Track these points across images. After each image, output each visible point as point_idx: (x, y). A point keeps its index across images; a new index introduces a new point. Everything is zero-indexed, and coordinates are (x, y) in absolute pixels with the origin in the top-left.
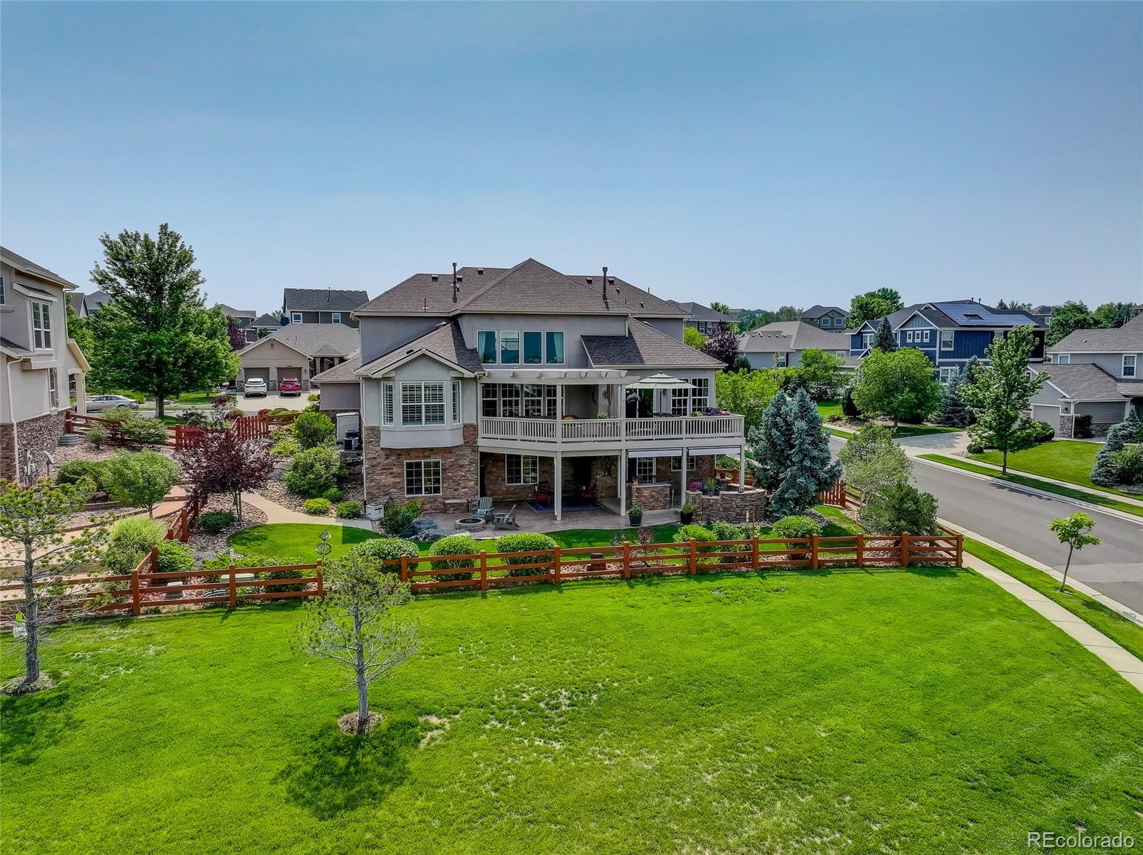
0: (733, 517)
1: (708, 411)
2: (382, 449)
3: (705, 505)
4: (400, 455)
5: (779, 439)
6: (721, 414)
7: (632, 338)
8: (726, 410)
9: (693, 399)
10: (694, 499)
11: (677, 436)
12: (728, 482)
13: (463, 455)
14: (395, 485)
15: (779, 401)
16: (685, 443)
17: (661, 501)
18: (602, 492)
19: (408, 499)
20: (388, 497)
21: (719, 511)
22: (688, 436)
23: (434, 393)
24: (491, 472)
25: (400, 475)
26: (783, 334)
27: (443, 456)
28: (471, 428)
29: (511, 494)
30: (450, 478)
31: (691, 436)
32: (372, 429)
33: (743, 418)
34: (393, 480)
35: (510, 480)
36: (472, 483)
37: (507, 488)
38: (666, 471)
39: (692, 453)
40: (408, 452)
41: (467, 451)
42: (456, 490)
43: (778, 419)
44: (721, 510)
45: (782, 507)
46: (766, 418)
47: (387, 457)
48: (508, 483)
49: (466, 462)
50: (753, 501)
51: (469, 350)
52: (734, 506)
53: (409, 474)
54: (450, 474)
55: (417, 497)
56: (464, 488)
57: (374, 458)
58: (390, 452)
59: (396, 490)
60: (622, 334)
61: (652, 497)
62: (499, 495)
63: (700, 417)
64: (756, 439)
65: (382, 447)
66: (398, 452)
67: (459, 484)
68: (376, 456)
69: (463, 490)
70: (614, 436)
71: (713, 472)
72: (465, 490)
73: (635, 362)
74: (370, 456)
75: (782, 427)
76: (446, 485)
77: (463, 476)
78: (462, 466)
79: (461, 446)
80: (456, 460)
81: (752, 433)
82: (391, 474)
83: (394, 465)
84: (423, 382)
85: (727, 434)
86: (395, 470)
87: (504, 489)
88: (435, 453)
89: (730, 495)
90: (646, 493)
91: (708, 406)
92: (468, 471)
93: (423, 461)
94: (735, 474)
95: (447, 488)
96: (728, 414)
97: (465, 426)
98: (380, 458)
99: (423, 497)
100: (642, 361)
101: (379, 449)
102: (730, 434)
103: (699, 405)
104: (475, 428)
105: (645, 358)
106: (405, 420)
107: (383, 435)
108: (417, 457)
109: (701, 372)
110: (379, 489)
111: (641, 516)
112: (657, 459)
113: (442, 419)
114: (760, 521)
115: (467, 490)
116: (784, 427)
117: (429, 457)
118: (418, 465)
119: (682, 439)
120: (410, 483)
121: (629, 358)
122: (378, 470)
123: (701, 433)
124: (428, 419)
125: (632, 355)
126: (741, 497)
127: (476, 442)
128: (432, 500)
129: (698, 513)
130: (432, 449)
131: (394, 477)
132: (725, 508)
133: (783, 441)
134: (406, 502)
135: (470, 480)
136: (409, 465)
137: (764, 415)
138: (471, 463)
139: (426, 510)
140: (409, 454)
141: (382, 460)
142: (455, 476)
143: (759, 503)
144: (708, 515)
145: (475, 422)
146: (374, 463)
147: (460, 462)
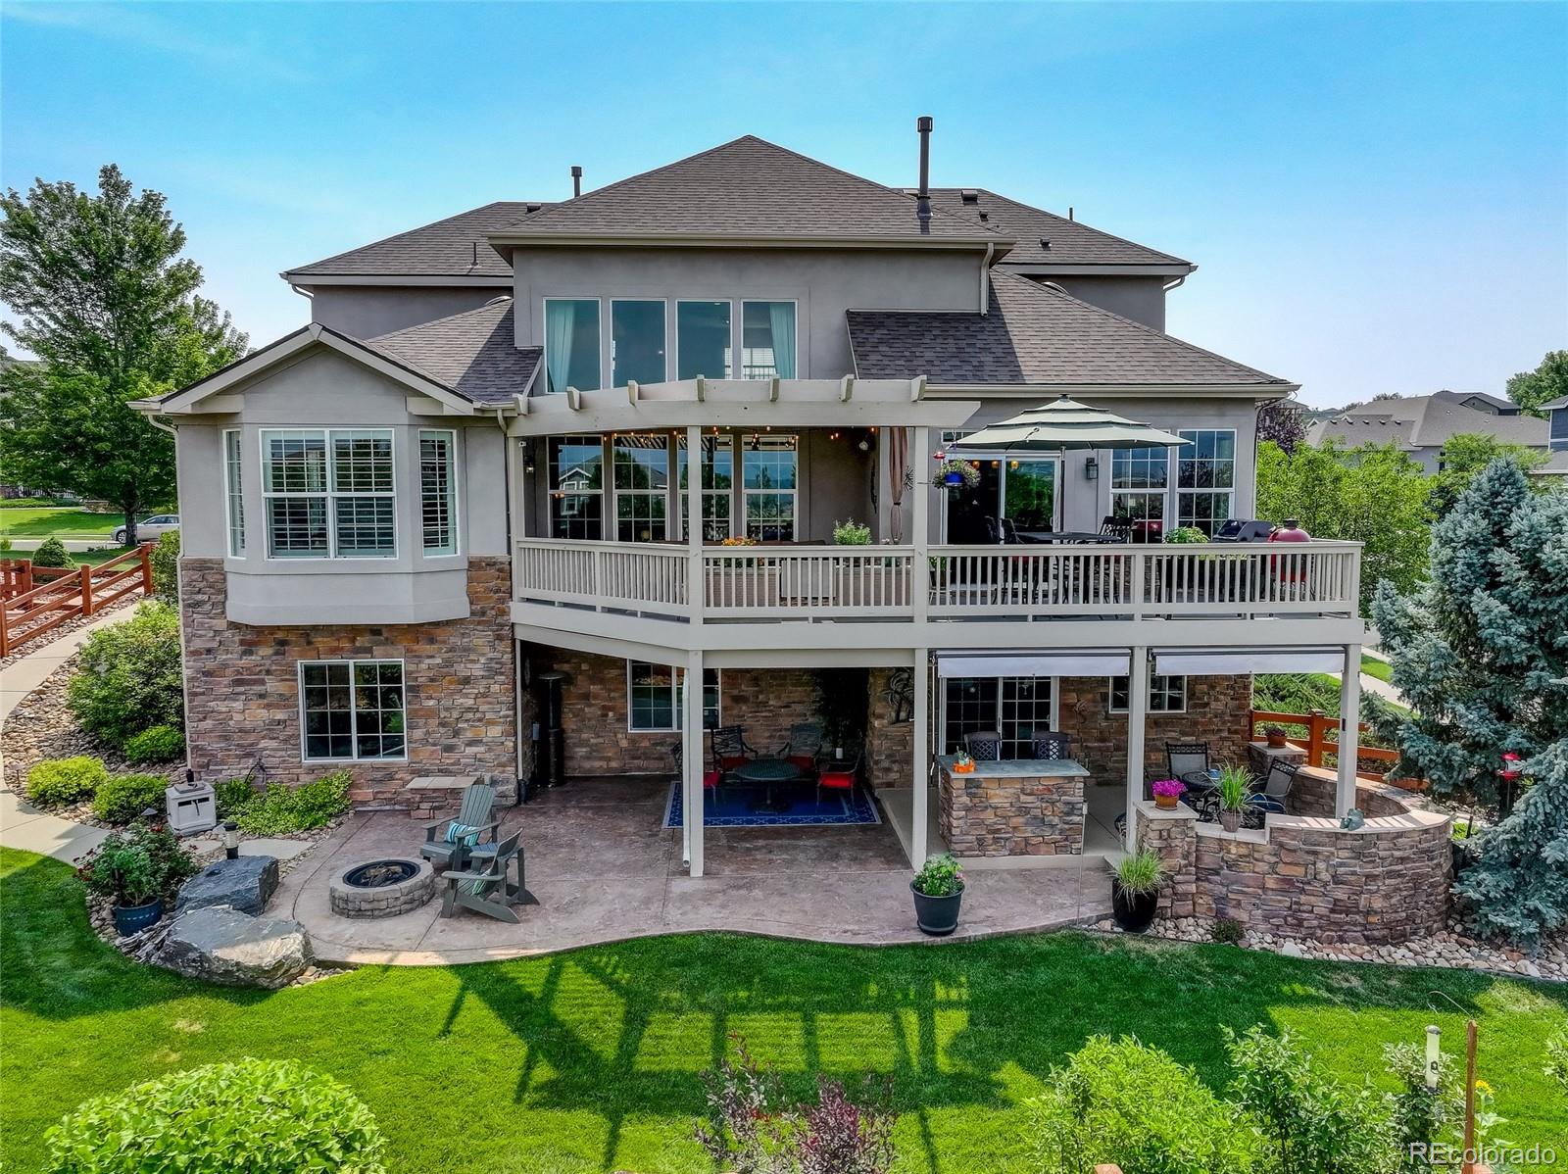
0: (1321, 917)
1: (1231, 531)
2: (234, 626)
3: (1208, 861)
4: (283, 643)
5: (1506, 629)
6: (1275, 537)
7: (1000, 317)
8: (1292, 525)
9: (1183, 496)
10: (1165, 836)
11: (1111, 608)
12: (1296, 759)
13: (467, 650)
14: (272, 728)
15: (1497, 494)
16: (1140, 634)
17: (1053, 826)
18: (888, 770)
19: (311, 770)
20: (251, 762)
21: (1264, 888)
22: (1153, 607)
23: (363, 461)
24: (586, 697)
25: (286, 701)
26: (1393, 419)
27: (408, 651)
28: (492, 572)
29: (646, 756)
30: (430, 713)
31: (1165, 607)
32: (202, 566)
33: (1358, 553)
34: (263, 714)
35: (640, 720)
36: (495, 732)
37: (633, 740)
38: (1094, 714)
39: (1167, 666)
40: (307, 634)
41: (481, 639)
42: (449, 749)
43: (1499, 556)
44: (1271, 883)
45: (1521, 884)
46: (1447, 553)
47: (248, 647)
48: (635, 726)
49: (477, 670)
50: (1403, 860)
51: (520, 352)
52: (1325, 876)
53: (314, 696)
54: (431, 703)
55: (336, 766)
56: (470, 744)
57: (209, 651)
58: (254, 636)
59: (274, 744)
60: (971, 308)
61: (1023, 810)
62: (609, 759)
63: (1206, 549)
64: (1403, 623)
65: (232, 615)
66: (280, 635)
67: (456, 733)
68: (215, 645)
69: (470, 750)
70: (898, 603)
71: (1244, 721)
72: (474, 749)
73: (994, 378)
74: (197, 644)
75: (1513, 584)
76: (418, 734)
77: (469, 709)
78: (466, 681)
79: (461, 621)
80: (449, 663)
81: (1387, 604)
82: (262, 696)
83: (268, 672)
84: (327, 431)
85: (1298, 606)
86: (272, 685)
87: (624, 744)
88: (388, 642)
89: (1310, 832)
90: (999, 797)
91: (1231, 517)
92: (484, 695)
93: (351, 663)
94: (1320, 732)
95: (425, 742)
96: (1299, 538)
97: (474, 565)
98: (227, 652)
99: (354, 766)
100: (1016, 376)
101: (220, 624)
102: (1308, 606)
103: (1202, 513)
104: (505, 572)
105: (1027, 365)
106: (279, 542)
107: (232, 582)
108: (334, 651)
109: (1211, 410)
110: (226, 738)
111: (958, 898)
112: (1064, 681)
113: (386, 540)
114: (1430, 933)
115: (482, 749)
116: (1525, 587)
117: (369, 651)
118: (340, 674)
119: (1130, 618)
120: (317, 724)
121: (980, 367)
122: (223, 685)
123: (1212, 598)
124: (346, 539)
125: (988, 359)
126: (1349, 843)
127: (503, 613)
128: (379, 775)
129: (1180, 888)
130: (375, 630)
131: (268, 706)
132: (1287, 881)
133: (1520, 636)
134: (305, 779)
135: (491, 723)
136: (311, 673)
137: (1435, 543)
138: (492, 673)
139: (364, 803)
140: (309, 643)
141: (233, 657)
142: (447, 709)
143: (1424, 867)
144: (1220, 900)
145: (500, 553)
146: (210, 665)
147: (462, 670)
